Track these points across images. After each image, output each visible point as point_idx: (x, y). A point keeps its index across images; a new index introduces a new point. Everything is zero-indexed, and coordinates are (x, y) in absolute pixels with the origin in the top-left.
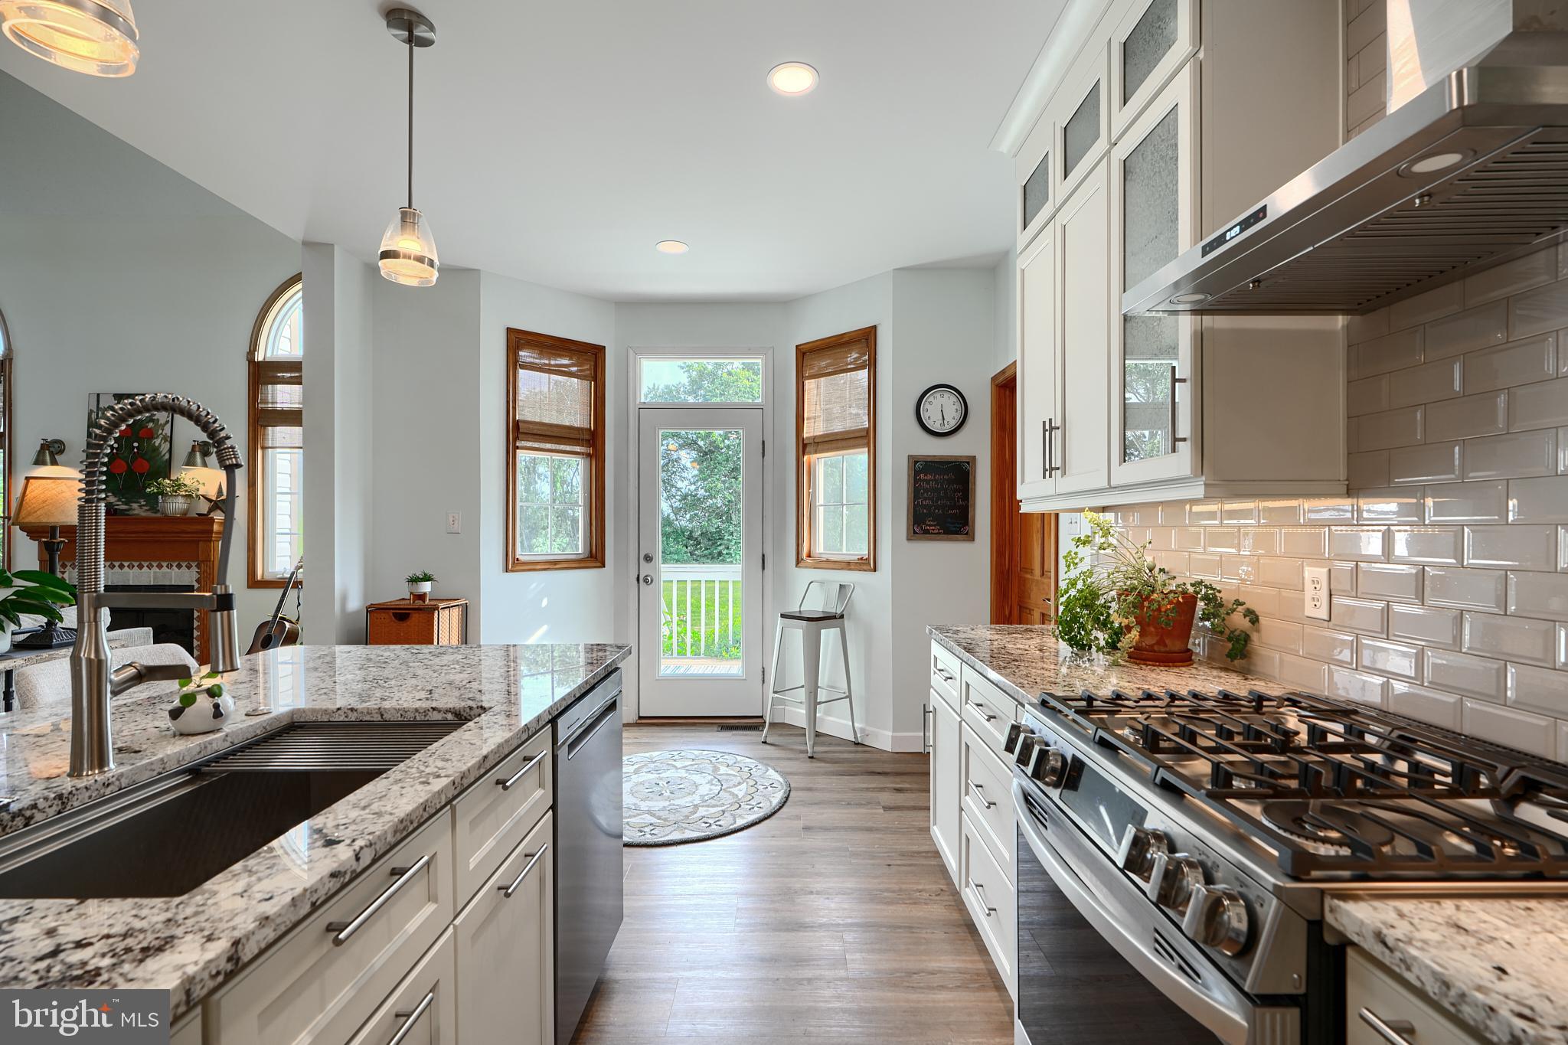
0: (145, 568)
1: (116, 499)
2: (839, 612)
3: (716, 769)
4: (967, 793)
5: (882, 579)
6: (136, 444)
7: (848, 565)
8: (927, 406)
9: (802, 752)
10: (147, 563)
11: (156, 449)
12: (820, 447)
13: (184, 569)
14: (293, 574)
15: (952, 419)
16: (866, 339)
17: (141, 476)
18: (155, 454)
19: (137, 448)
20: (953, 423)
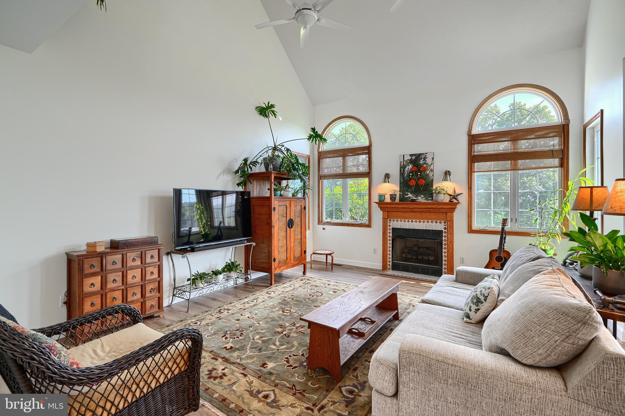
0: (422, 222)
1: (412, 195)
6: (419, 174)
11: (427, 175)
13: (438, 223)
14: (502, 228)
17: (422, 186)
18: (427, 177)
19: (420, 175)
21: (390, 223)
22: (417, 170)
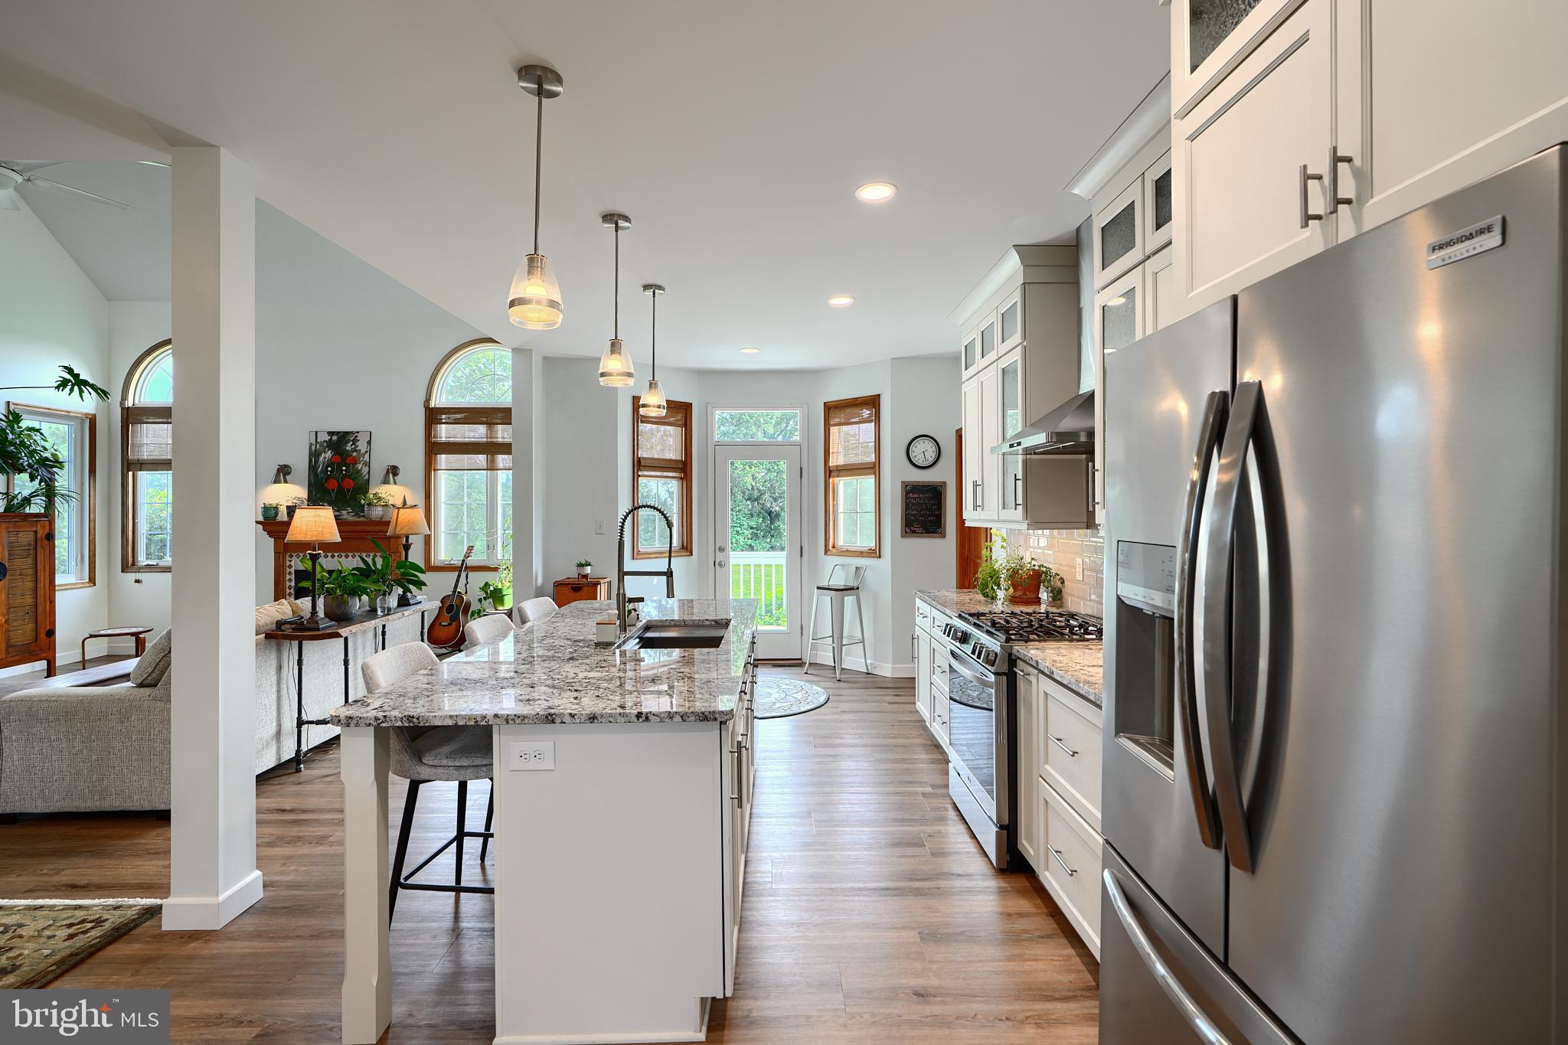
0: (350, 557)
2: (856, 585)
3: (779, 686)
4: (934, 674)
5: (886, 562)
6: (344, 468)
7: (861, 554)
8: (914, 449)
9: (833, 678)
10: (352, 554)
11: (359, 472)
12: (841, 473)
14: (463, 561)
15: (931, 455)
16: (873, 402)
17: (348, 490)
18: (358, 475)
19: (345, 471)
20: (931, 460)
21: (290, 561)
22: (340, 461)
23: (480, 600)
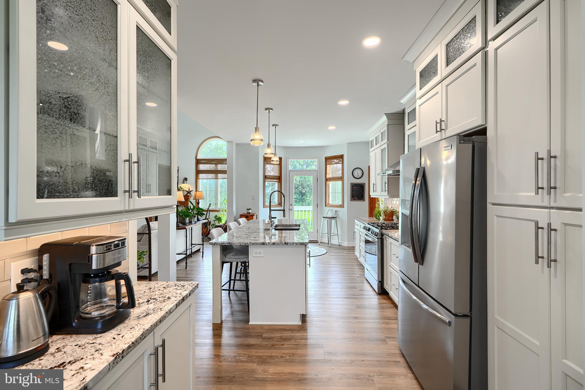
2: (335, 217)
4: (360, 242)
5: (345, 209)
7: (337, 206)
8: (355, 172)
9: (328, 246)
12: (331, 180)
14: (208, 208)
16: (341, 157)
20: (360, 176)
23: (214, 221)
